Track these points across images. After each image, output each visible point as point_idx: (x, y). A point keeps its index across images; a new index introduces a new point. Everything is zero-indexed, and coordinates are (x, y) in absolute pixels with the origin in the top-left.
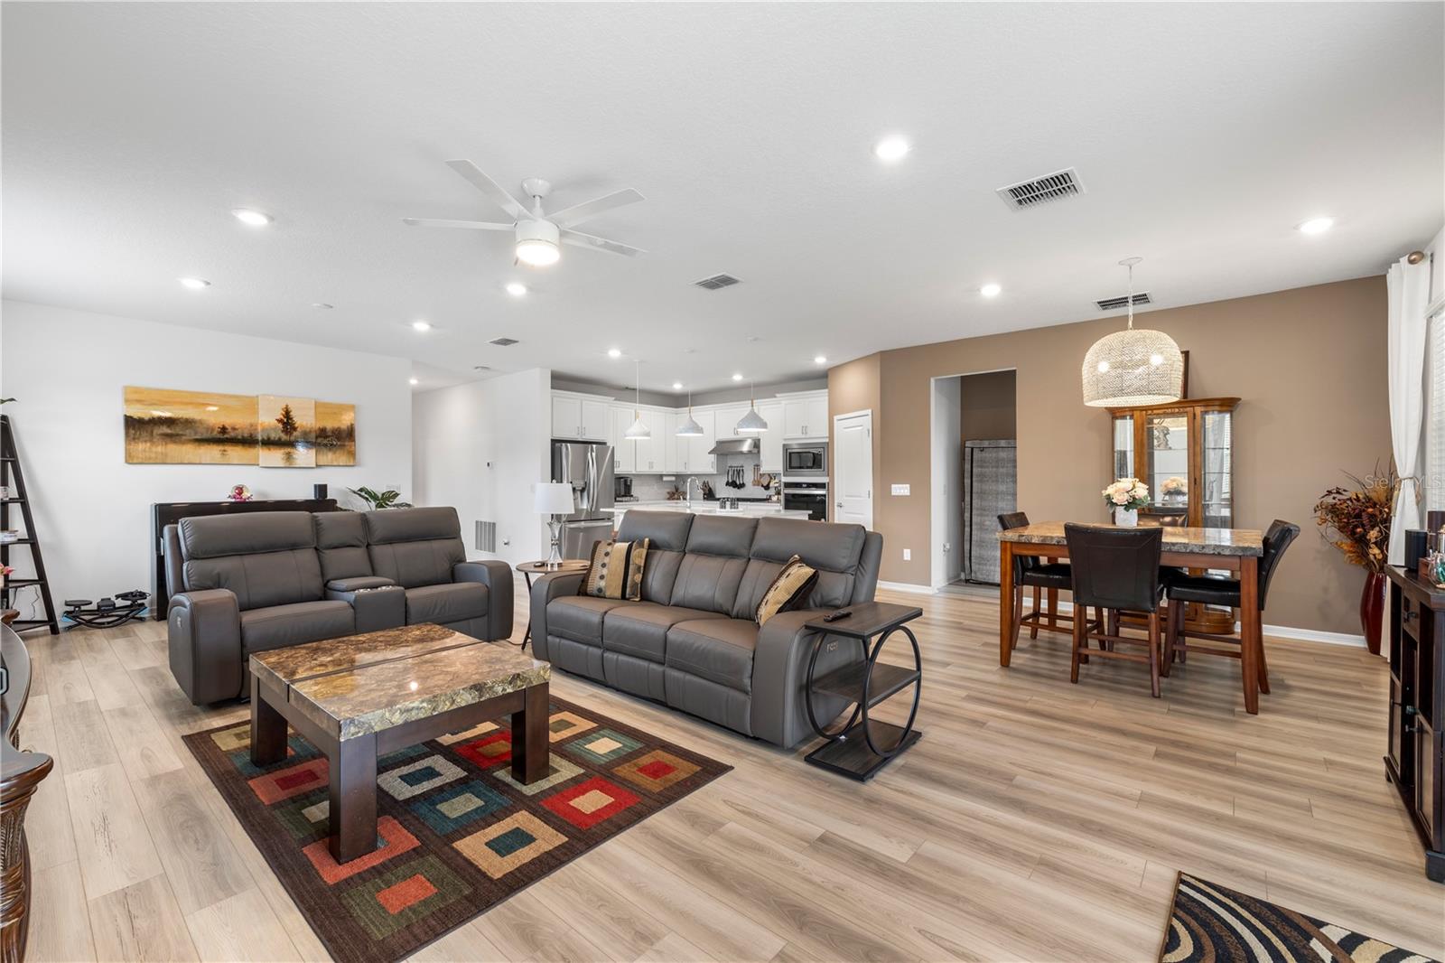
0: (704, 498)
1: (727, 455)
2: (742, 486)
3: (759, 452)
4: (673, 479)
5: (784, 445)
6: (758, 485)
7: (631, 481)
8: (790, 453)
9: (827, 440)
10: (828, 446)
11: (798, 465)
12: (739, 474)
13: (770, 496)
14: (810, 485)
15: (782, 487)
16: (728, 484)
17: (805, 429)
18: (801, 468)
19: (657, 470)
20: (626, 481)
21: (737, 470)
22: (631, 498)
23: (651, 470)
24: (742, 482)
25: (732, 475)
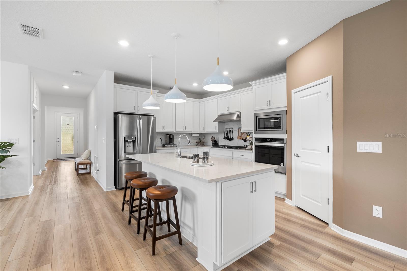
1: (224, 122)
2: (232, 139)
3: (240, 120)
4: (198, 135)
5: (255, 114)
6: (241, 139)
7: (173, 136)
8: (259, 119)
9: (286, 109)
10: (287, 112)
11: (263, 127)
12: (230, 132)
13: (247, 146)
14: (272, 140)
15: (253, 141)
16: (225, 138)
17: (269, 103)
18: (265, 128)
19: (189, 130)
20: (170, 137)
21: (229, 130)
22: (173, 145)
23: (185, 131)
24: (232, 137)
25: (227, 133)
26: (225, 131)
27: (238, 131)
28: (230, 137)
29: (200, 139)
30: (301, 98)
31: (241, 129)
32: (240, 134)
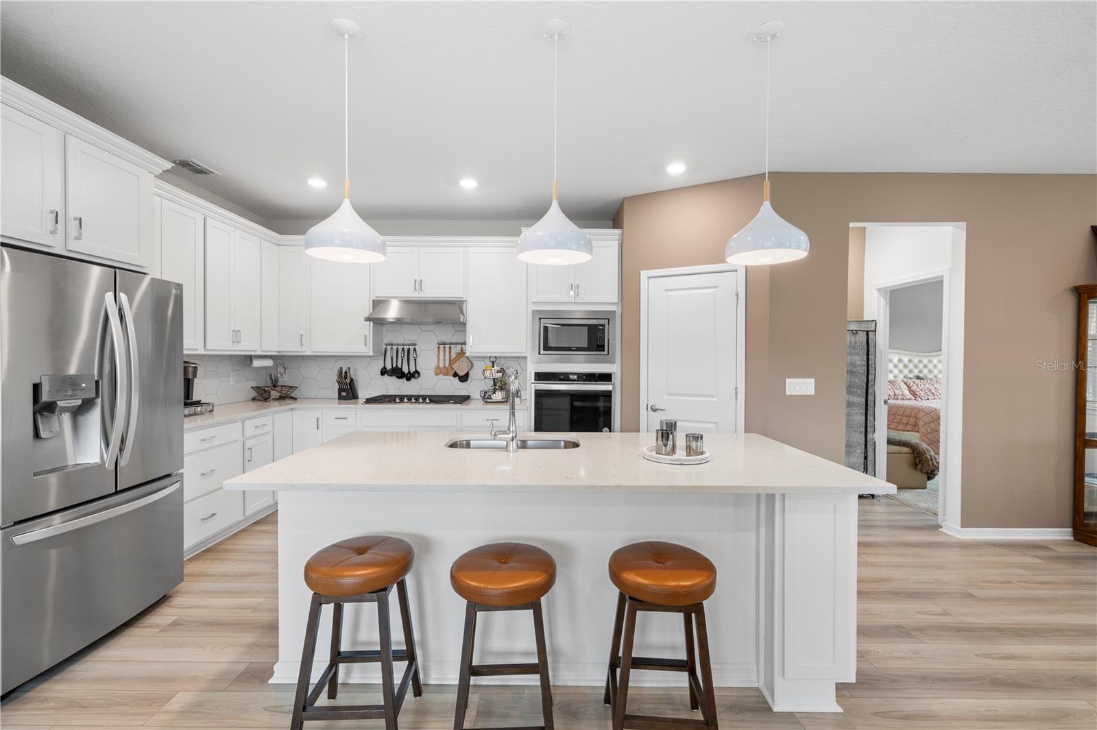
0: (340, 398)
1: (383, 325)
2: (413, 376)
4: (269, 363)
5: (534, 312)
6: (445, 374)
7: (195, 369)
9: (616, 308)
10: (624, 318)
12: (408, 355)
14: (582, 377)
16: (384, 372)
17: (573, 290)
18: (568, 349)
19: (247, 346)
21: (403, 349)
22: (199, 408)
23: (236, 347)
24: (412, 370)
25: (392, 358)
26: (386, 351)
27: (437, 354)
28: (405, 370)
29: (273, 377)
30: (666, 290)
31: (447, 346)
32: (444, 360)
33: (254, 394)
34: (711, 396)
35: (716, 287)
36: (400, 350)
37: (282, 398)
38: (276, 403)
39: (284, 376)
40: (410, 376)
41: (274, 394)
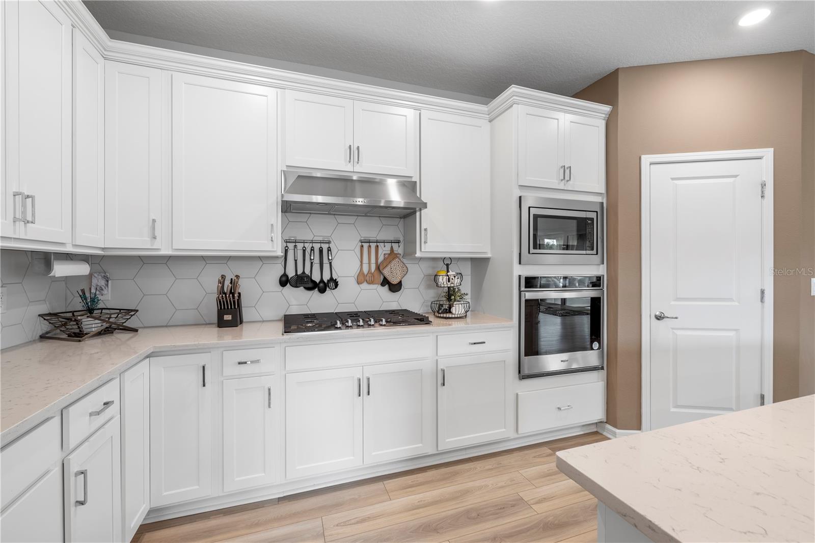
4: (83, 269)
6: (373, 283)
9: (600, 199)
24: (326, 277)
25: (296, 261)
26: (286, 251)
27: (359, 255)
28: (316, 277)
29: (88, 295)
30: (673, 179)
31: (373, 245)
32: (369, 263)
33: (45, 327)
34: (731, 300)
35: (736, 176)
36: (308, 250)
37: (108, 331)
38: (98, 341)
39: (105, 292)
40: (322, 287)
41: (91, 324)
